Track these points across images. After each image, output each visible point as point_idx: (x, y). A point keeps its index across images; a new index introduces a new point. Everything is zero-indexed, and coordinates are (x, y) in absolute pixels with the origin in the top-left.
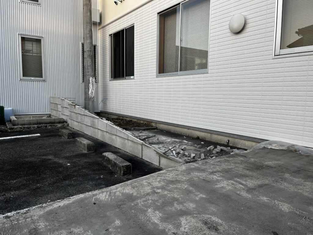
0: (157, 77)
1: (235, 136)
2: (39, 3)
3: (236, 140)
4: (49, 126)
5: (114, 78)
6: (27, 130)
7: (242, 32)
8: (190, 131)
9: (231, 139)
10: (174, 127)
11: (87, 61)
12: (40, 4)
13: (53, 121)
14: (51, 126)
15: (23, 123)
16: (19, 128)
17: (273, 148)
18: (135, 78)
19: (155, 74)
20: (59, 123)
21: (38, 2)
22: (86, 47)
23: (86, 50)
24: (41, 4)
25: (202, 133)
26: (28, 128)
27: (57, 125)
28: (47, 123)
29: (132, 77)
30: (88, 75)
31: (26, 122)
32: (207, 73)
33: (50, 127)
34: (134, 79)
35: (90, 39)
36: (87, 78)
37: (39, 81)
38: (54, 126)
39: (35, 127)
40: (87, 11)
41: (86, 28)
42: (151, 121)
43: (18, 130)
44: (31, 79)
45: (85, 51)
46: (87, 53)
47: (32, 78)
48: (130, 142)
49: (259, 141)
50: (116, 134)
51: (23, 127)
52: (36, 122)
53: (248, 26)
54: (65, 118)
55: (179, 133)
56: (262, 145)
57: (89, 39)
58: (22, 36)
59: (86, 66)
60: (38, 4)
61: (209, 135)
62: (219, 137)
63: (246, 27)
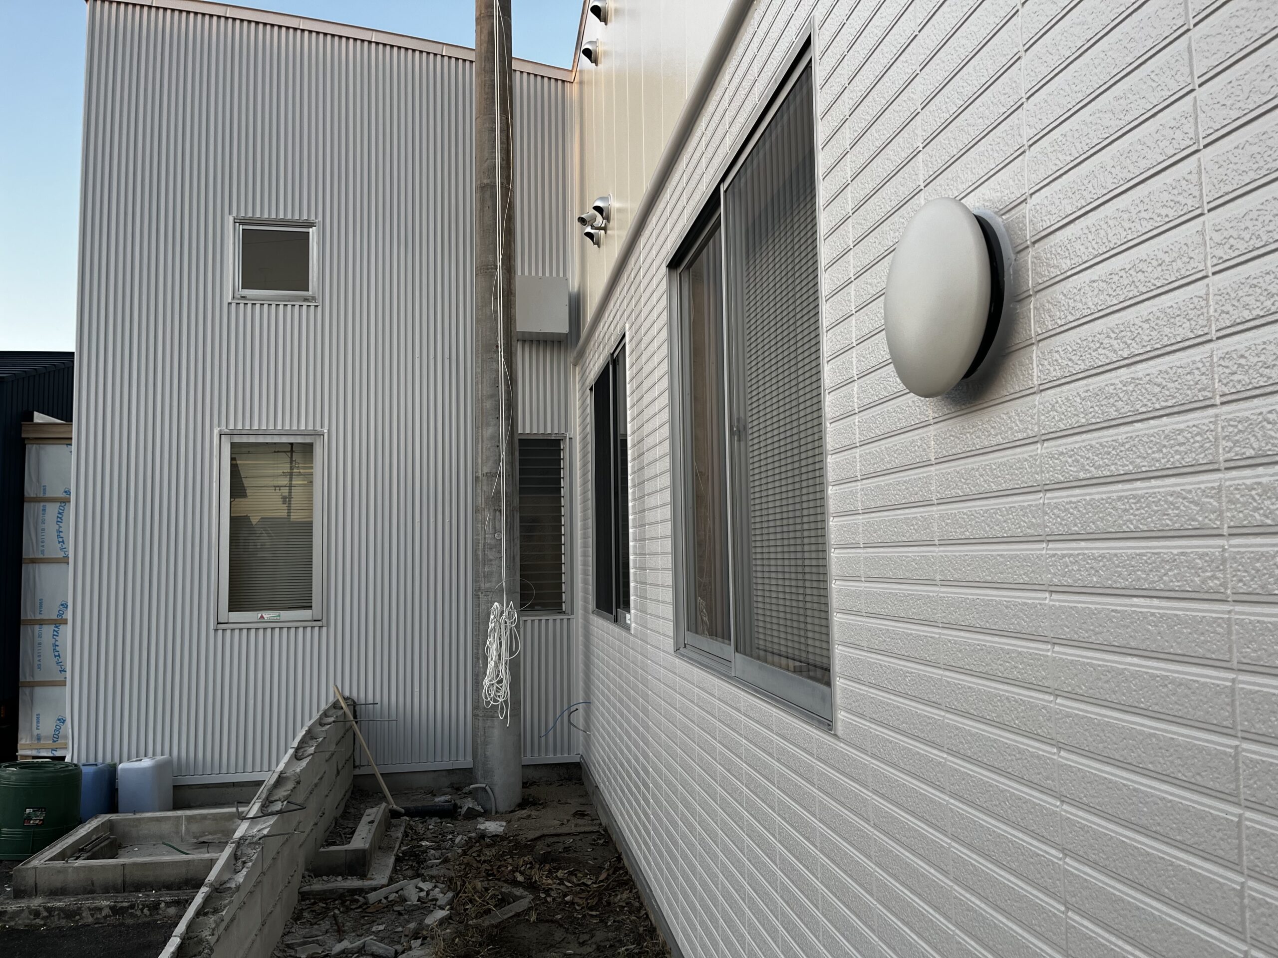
0: (678, 651)
2: (309, 294)
11: (484, 523)
12: (315, 299)
15: (59, 885)
18: (632, 625)
19: (672, 628)
21: (307, 290)
24: (319, 297)
28: (169, 886)
29: (628, 618)
30: (488, 591)
34: (630, 629)
36: (483, 607)
37: (296, 626)
44: (262, 620)
47: (268, 616)
60: (306, 300)
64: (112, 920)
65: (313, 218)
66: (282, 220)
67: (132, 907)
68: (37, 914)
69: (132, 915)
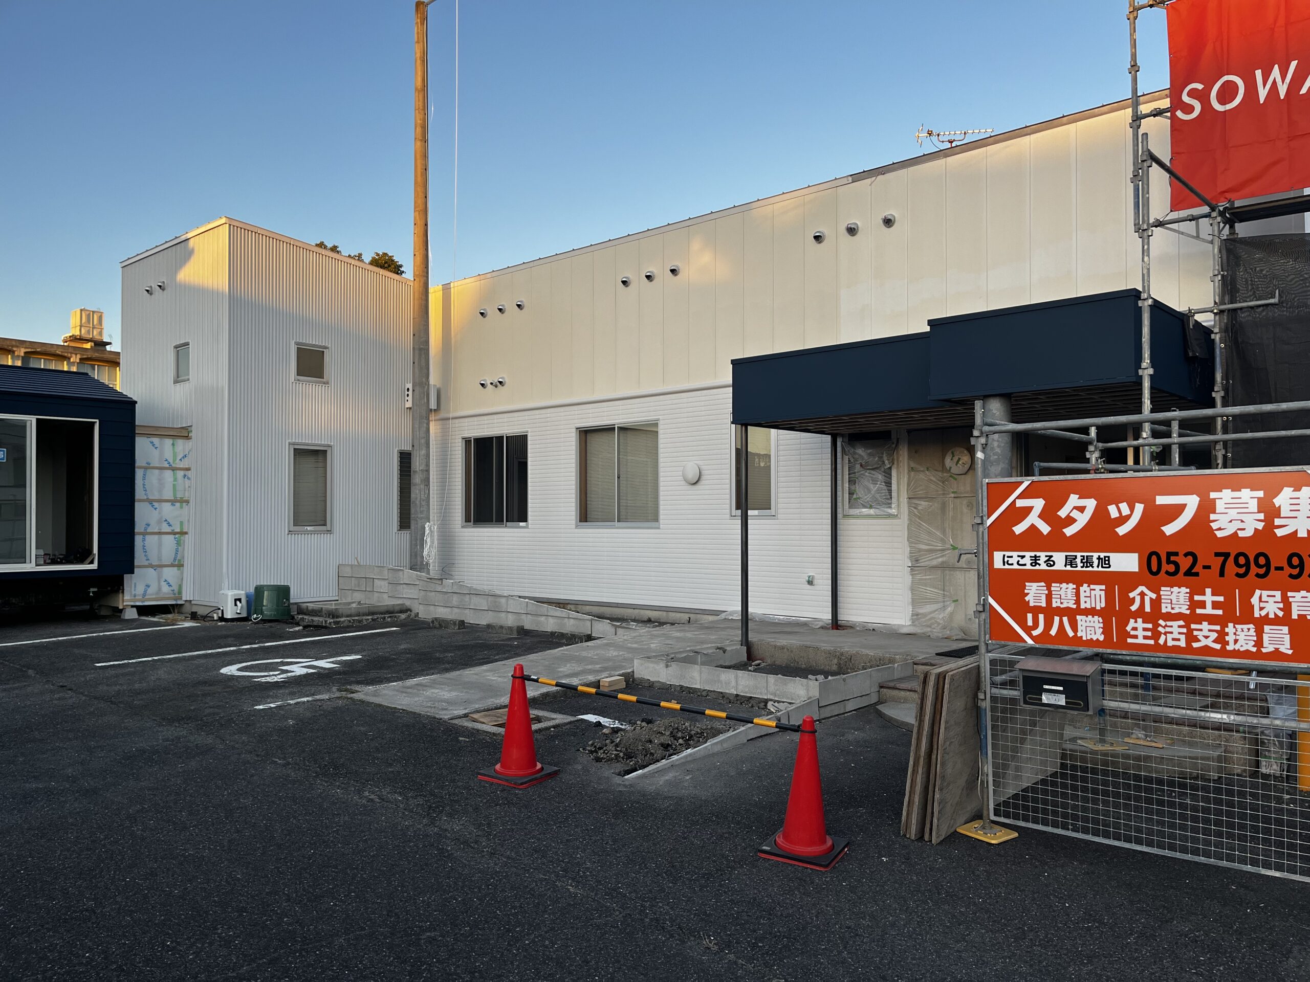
0: (577, 527)
1: (697, 611)
2: (324, 380)
3: (699, 616)
4: (388, 617)
5: (474, 521)
6: (358, 624)
7: (698, 484)
8: (637, 611)
9: (692, 616)
10: (611, 608)
11: (420, 490)
12: (328, 383)
13: (392, 609)
14: (390, 617)
15: (349, 614)
16: (346, 622)
17: (734, 618)
18: (530, 526)
19: (574, 522)
20: (401, 612)
21: (323, 378)
22: (418, 464)
23: (418, 470)
24: (330, 383)
25: (655, 612)
26: (360, 621)
27: (399, 616)
28: (382, 613)
29: (522, 524)
30: (421, 518)
31: (353, 611)
32: (659, 528)
33: (389, 619)
34: (527, 527)
35: (427, 447)
36: (420, 524)
37: (320, 532)
38: (396, 617)
39: (368, 619)
40: (422, 395)
41: (419, 428)
42: (567, 602)
43: (345, 624)
44: (307, 531)
45: (416, 471)
46: (421, 476)
47: (309, 528)
48: (572, 620)
49: (718, 613)
50: (546, 614)
51: (353, 620)
52: (367, 611)
53: (703, 478)
54: (408, 603)
55: (619, 616)
56: (723, 616)
57: (424, 448)
58: (297, 447)
59: (418, 500)
60: (324, 383)
61: (665, 613)
62: (678, 615)
63: (701, 479)
64: (372, 623)
65: (327, 345)
66: (311, 344)
67: (378, 618)
68: (350, 621)
69: (378, 621)
